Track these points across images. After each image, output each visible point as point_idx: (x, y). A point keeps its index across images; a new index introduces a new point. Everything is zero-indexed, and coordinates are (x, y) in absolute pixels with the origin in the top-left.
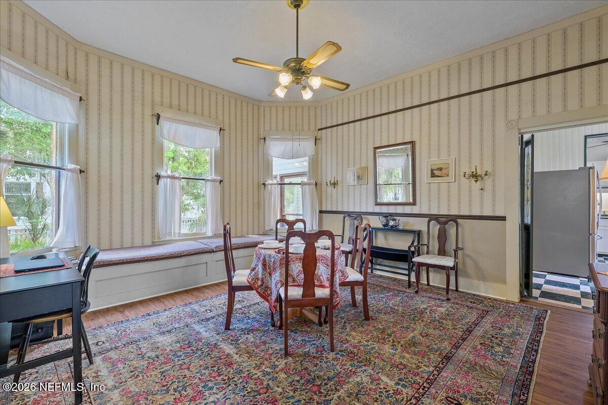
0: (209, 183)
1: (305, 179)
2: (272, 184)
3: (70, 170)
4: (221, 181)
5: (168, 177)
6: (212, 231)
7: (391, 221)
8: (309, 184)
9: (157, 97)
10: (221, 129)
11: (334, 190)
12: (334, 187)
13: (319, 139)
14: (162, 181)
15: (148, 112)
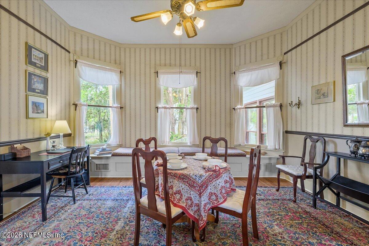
0: (188, 110)
1: (273, 102)
2: (240, 109)
3: (115, 107)
4: (197, 108)
5: (163, 108)
6: (190, 142)
7: (361, 148)
8: (274, 106)
9: (158, 62)
10: (197, 73)
11: (298, 111)
12: (299, 108)
13: (285, 63)
14: (159, 110)
15: (153, 71)
